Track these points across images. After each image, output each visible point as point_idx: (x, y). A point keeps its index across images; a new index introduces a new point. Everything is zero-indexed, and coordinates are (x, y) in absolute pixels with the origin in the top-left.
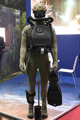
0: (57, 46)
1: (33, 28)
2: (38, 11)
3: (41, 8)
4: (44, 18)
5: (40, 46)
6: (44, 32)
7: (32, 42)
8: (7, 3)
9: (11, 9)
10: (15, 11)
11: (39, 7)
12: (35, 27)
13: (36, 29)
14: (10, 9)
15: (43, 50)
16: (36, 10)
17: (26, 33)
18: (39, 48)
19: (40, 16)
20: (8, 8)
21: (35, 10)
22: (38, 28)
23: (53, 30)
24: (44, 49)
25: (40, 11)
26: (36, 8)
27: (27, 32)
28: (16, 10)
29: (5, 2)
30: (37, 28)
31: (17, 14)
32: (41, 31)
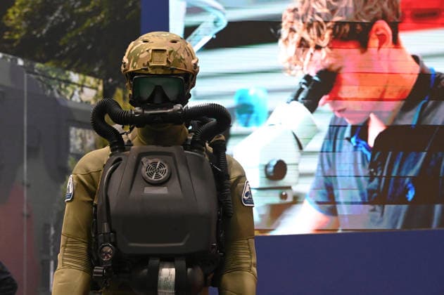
0: (254, 260)
1: (120, 160)
2: (150, 71)
3: (165, 55)
4: (178, 107)
5: (155, 256)
6: (175, 183)
7: (114, 232)
8: (18, 31)
9: (38, 65)
10: (68, 82)
11: (156, 54)
12: (129, 157)
13: (138, 163)
14: (30, 70)
15: (168, 273)
16: (138, 67)
17: (89, 187)
18: (148, 263)
19: (158, 100)
20: (21, 62)
21: (131, 69)
22: (147, 162)
23: (234, 175)
24: (173, 270)
25: (160, 72)
26: (137, 59)
27: (94, 184)
28: (75, 77)
29: (9, 24)
30: (144, 159)
31: (76, 98)
32: (163, 177)
